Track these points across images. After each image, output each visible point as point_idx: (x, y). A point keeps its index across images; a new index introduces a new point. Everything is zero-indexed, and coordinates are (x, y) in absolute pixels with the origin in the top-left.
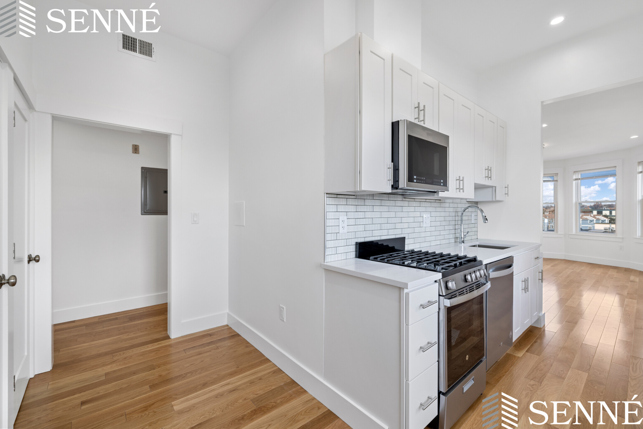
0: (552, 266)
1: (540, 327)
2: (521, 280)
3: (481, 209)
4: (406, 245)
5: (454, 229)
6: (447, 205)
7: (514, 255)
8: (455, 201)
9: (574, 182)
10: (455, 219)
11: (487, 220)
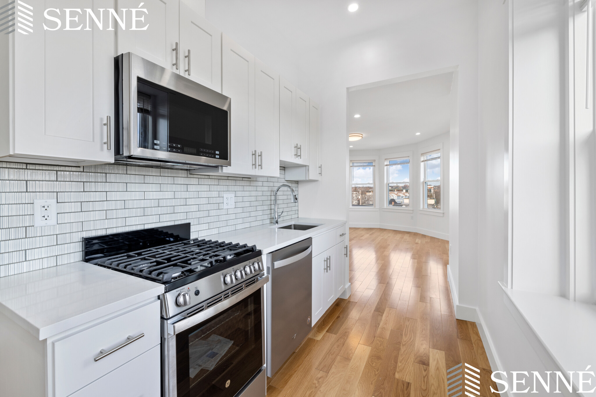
0: (370, 235)
1: (346, 299)
2: (324, 260)
3: (292, 189)
4: (191, 233)
5: (269, 209)
6: (260, 184)
7: (313, 236)
8: (270, 179)
9: (385, 167)
10: (271, 198)
11: (297, 200)
